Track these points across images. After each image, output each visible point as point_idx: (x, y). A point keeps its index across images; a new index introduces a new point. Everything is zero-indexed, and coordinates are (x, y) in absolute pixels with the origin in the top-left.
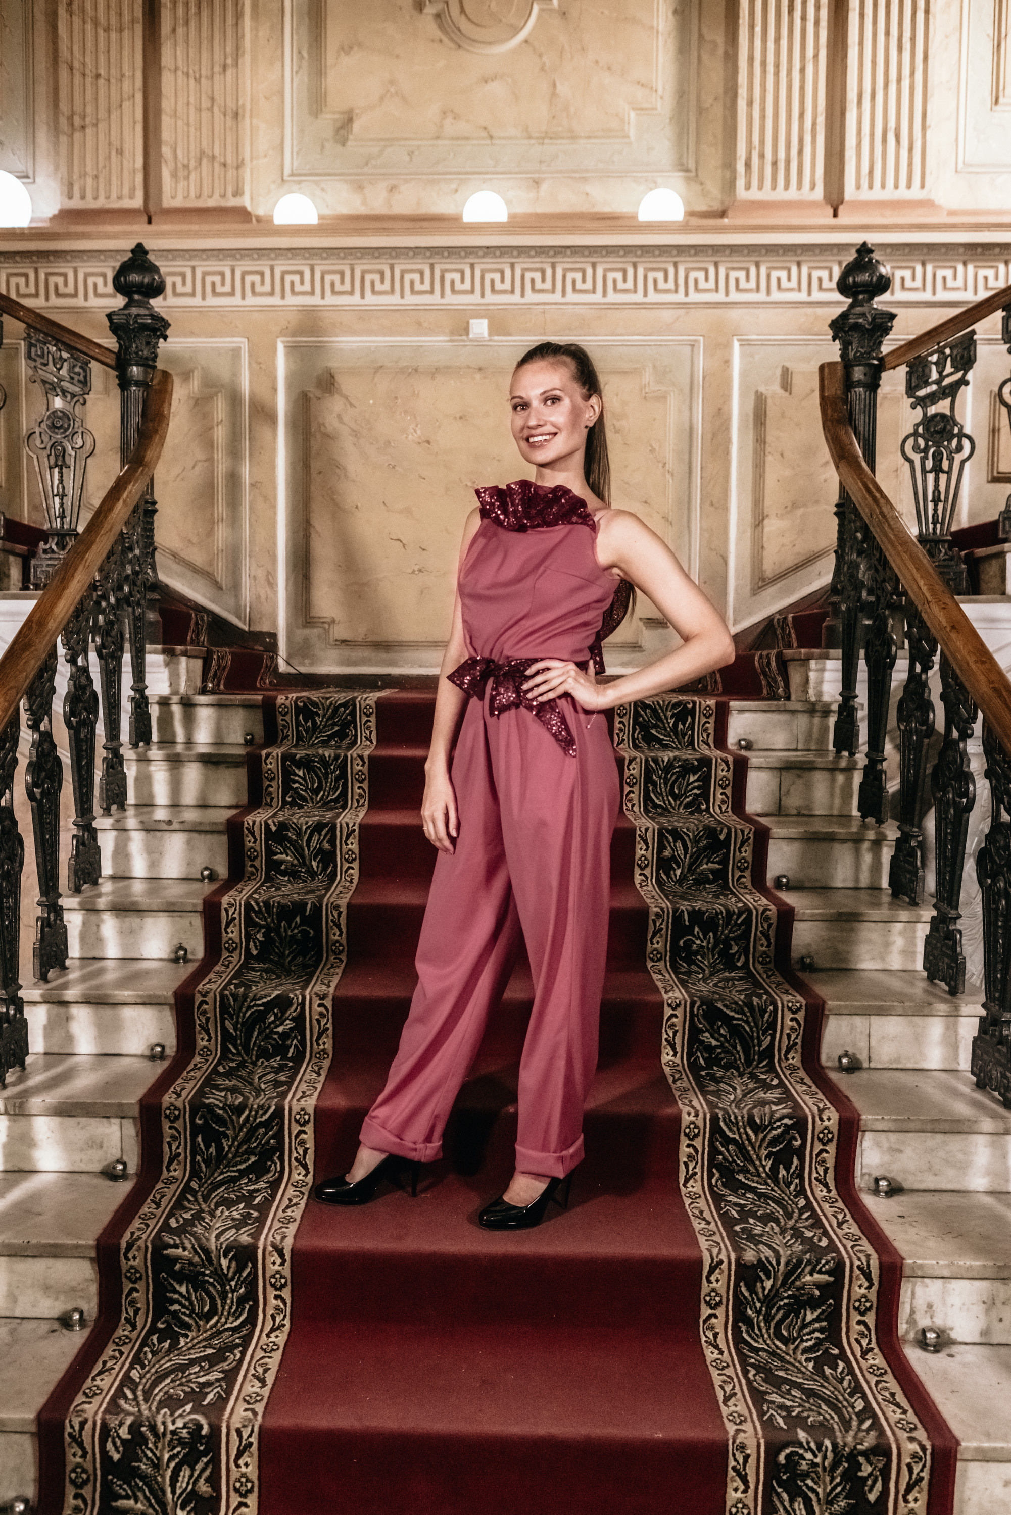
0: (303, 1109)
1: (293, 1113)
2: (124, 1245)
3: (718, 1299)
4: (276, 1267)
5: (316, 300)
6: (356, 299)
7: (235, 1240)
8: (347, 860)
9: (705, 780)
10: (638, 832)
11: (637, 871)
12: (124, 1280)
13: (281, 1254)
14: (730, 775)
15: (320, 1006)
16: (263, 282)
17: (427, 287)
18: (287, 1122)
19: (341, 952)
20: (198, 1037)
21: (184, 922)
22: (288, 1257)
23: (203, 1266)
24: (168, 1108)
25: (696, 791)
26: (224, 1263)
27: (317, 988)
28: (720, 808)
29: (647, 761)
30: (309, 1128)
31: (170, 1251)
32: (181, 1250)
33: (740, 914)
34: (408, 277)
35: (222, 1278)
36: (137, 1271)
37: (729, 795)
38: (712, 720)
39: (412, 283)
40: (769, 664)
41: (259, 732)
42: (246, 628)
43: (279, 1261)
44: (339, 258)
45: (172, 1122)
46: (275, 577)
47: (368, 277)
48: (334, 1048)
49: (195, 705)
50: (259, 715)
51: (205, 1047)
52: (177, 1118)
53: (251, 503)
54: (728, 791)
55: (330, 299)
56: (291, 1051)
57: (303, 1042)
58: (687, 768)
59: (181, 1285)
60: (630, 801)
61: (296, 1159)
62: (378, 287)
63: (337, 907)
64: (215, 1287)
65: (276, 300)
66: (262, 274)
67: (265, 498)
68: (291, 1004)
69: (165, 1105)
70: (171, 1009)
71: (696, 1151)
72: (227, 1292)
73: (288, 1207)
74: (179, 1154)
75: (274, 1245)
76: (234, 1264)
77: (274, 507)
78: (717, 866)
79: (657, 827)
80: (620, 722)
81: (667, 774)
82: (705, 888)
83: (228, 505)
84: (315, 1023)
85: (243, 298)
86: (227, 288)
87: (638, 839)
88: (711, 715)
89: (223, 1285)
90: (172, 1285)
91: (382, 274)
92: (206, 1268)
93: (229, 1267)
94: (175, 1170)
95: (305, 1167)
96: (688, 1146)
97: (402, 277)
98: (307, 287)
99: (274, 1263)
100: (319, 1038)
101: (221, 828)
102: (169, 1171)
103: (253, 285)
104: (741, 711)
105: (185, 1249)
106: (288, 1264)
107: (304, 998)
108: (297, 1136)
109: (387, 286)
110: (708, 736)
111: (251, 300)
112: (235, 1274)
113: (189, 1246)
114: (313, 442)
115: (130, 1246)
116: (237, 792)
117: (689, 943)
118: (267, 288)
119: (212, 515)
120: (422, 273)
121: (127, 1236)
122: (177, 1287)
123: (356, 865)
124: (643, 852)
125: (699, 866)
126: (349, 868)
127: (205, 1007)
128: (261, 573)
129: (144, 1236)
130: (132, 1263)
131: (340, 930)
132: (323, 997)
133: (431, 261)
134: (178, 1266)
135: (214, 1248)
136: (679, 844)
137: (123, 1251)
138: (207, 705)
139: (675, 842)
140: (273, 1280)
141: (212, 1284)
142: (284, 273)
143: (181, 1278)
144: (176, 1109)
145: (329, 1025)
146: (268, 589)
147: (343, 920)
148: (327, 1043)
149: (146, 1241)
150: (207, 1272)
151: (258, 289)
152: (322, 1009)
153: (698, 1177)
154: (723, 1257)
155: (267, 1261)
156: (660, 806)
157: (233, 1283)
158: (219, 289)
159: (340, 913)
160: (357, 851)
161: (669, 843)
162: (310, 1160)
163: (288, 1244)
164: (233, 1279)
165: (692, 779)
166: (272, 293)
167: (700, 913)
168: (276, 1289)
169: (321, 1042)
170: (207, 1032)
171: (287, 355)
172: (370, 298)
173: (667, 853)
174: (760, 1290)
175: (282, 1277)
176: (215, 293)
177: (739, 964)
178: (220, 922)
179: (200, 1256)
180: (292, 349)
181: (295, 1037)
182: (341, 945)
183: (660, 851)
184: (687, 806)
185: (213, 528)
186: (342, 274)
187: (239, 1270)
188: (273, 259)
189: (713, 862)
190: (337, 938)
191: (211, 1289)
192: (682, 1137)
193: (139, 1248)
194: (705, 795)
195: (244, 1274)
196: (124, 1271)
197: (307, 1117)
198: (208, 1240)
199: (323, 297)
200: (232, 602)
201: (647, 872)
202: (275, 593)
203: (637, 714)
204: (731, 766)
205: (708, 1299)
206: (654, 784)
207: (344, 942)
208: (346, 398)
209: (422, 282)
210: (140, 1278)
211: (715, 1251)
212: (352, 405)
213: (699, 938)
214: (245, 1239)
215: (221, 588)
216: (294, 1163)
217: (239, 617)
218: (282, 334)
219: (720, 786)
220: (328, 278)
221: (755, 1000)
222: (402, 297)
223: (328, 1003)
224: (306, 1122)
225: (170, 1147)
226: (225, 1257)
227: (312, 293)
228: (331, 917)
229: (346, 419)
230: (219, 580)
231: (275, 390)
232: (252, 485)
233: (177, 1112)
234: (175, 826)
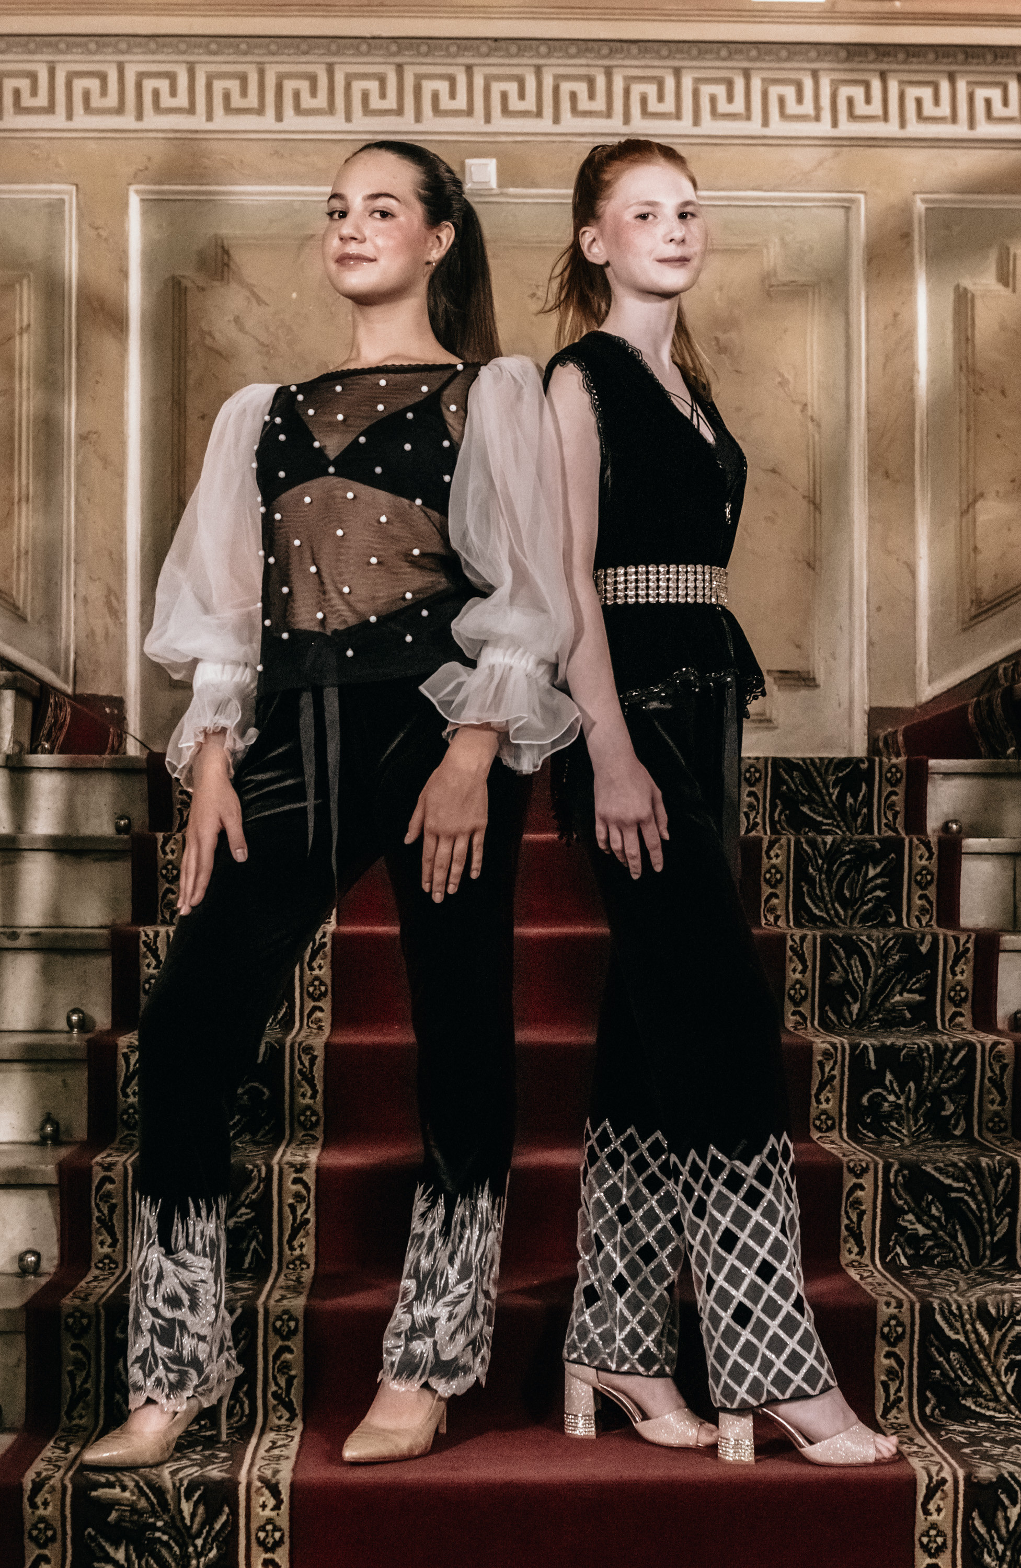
0: (286, 1312)
1: (271, 1319)
2: (28, 1485)
3: (940, 1540)
4: (268, 1513)
5: (197, 122)
6: (268, 121)
7: (201, 1475)
8: (311, 995)
9: (893, 873)
10: (790, 943)
11: (789, 1007)
12: (27, 1541)
13: (274, 1490)
14: (934, 866)
15: (296, 1181)
16: (104, 92)
17: (391, 102)
18: (261, 1333)
19: (315, 1125)
20: (96, 1239)
21: (56, 1079)
22: (285, 1496)
23: (154, 1513)
24: (71, 1315)
25: (879, 893)
26: (186, 1507)
27: (288, 1158)
28: (919, 921)
29: (798, 843)
30: (297, 1344)
31: (101, 1492)
32: (118, 1490)
33: (955, 1052)
34: (358, 86)
35: (182, 1534)
36: (49, 1526)
37: (933, 898)
38: (901, 790)
39: (365, 96)
40: (991, 712)
41: (140, 814)
42: (69, 690)
43: (271, 1502)
44: (238, 52)
45: (77, 1337)
46: (122, 600)
47: (289, 86)
48: (317, 1253)
49: (31, 769)
50: (140, 786)
51: (107, 1256)
52: (85, 1330)
53: (79, 468)
54: (932, 892)
55: (222, 121)
56: (248, 1259)
57: (266, 1245)
58: (865, 855)
59: (117, 1549)
60: (772, 910)
61: (275, 1395)
62: (307, 102)
63: (308, 1049)
64: (170, 1549)
65: (127, 121)
66: (103, 78)
67: (105, 461)
68: (249, 1180)
69: (65, 1311)
70: (50, 1195)
71: (900, 1363)
72: (188, 1558)
73: (271, 1448)
74: (87, 1392)
75: (262, 1479)
76: (201, 1510)
77: (121, 475)
78: (917, 997)
79: (819, 934)
80: (751, 794)
81: (831, 865)
82: (899, 1031)
83: (37, 474)
84: (287, 1210)
85: (70, 116)
86: (42, 100)
87: (789, 953)
88: (899, 781)
89: (183, 1546)
90: (103, 1549)
91: (313, 80)
92: (158, 1518)
93: (193, 1515)
94: (81, 1417)
95: (289, 1407)
96: (888, 1355)
97: (348, 87)
98: (182, 100)
99: (264, 1506)
100: (292, 1237)
101: (102, 944)
102: (71, 1418)
103: (87, 95)
104: (947, 775)
105: (124, 1488)
106: (285, 1507)
107: (270, 1170)
108: (276, 1357)
109: (321, 101)
110: (895, 816)
111: (82, 120)
112: (203, 1526)
113: (131, 1484)
114: (190, 365)
115: (38, 1486)
116: (113, 903)
117: (877, 1101)
118: (112, 100)
119: (10, 489)
120: (382, 80)
121: (30, 1475)
122: (111, 1551)
123: (326, 1004)
124: (798, 976)
125: (888, 998)
126: (315, 1009)
127: (109, 1186)
128: (96, 592)
129: (58, 1475)
130: (41, 1512)
131: (313, 1087)
132: (301, 1168)
133: (398, 60)
134: (113, 1516)
135: (169, 1485)
136: (855, 962)
137: (27, 1494)
138: (51, 769)
139: (849, 958)
140: (262, 1535)
141: (166, 1545)
142: (141, 77)
143: (117, 1535)
144: (84, 1315)
145: (310, 1215)
146: (109, 620)
147: (318, 1072)
148: (307, 1246)
149: (62, 1480)
150: (160, 1524)
151: (96, 102)
152: (299, 1187)
153: (904, 1404)
154: (946, 1474)
155: (253, 1502)
156: (821, 919)
157: (199, 1542)
158: (27, 101)
159: (313, 1059)
160: (328, 981)
161: (839, 959)
162: (295, 1397)
163: (285, 1477)
164: (198, 1535)
165: (871, 873)
166: (120, 110)
167: (894, 1050)
168: (267, 1550)
169: (296, 1244)
170: (112, 1234)
171: (145, 213)
172: (292, 121)
173: (836, 977)
174: (1002, 1523)
175: (276, 1528)
176: (19, 109)
177: (957, 1132)
178: (115, 1076)
179: (148, 1499)
180: (153, 205)
181: (255, 1236)
182: (314, 1113)
183: (825, 975)
184: (865, 918)
185: (10, 514)
186: (243, 79)
187: (209, 1520)
188: (123, 53)
189: (911, 991)
190: (308, 1101)
191: (165, 1553)
192: (879, 1342)
193: (53, 1490)
194: (894, 900)
195: (217, 1526)
196: (28, 1526)
197: (292, 1324)
198: (159, 1476)
199: (210, 117)
200: (43, 644)
201: (804, 1009)
202: (122, 626)
203: (777, 781)
204: (935, 850)
205: (925, 1540)
206: (811, 881)
207: (319, 1109)
208: (250, 288)
209: (383, 95)
210: (53, 1539)
211: (934, 1469)
212: (260, 301)
213: (892, 1091)
214: (215, 1472)
215: (23, 619)
216: (272, 1401)
217: (56, 670)
218: (136, 178)
219: (919, 883)
220: (219, 86)
221: (984, 1161)
222: (348, 119)
223: (309, 1177)
224: (292, 1333)
225: (73, 1381)
226: (188, 1499)
227: (191, 110)
228: (299, 1066)
229: (250, 324)
230: (20, 603)
231: (124, 273)
232: (83, 438)
233: (85, 1321)
234: (23, 942)
